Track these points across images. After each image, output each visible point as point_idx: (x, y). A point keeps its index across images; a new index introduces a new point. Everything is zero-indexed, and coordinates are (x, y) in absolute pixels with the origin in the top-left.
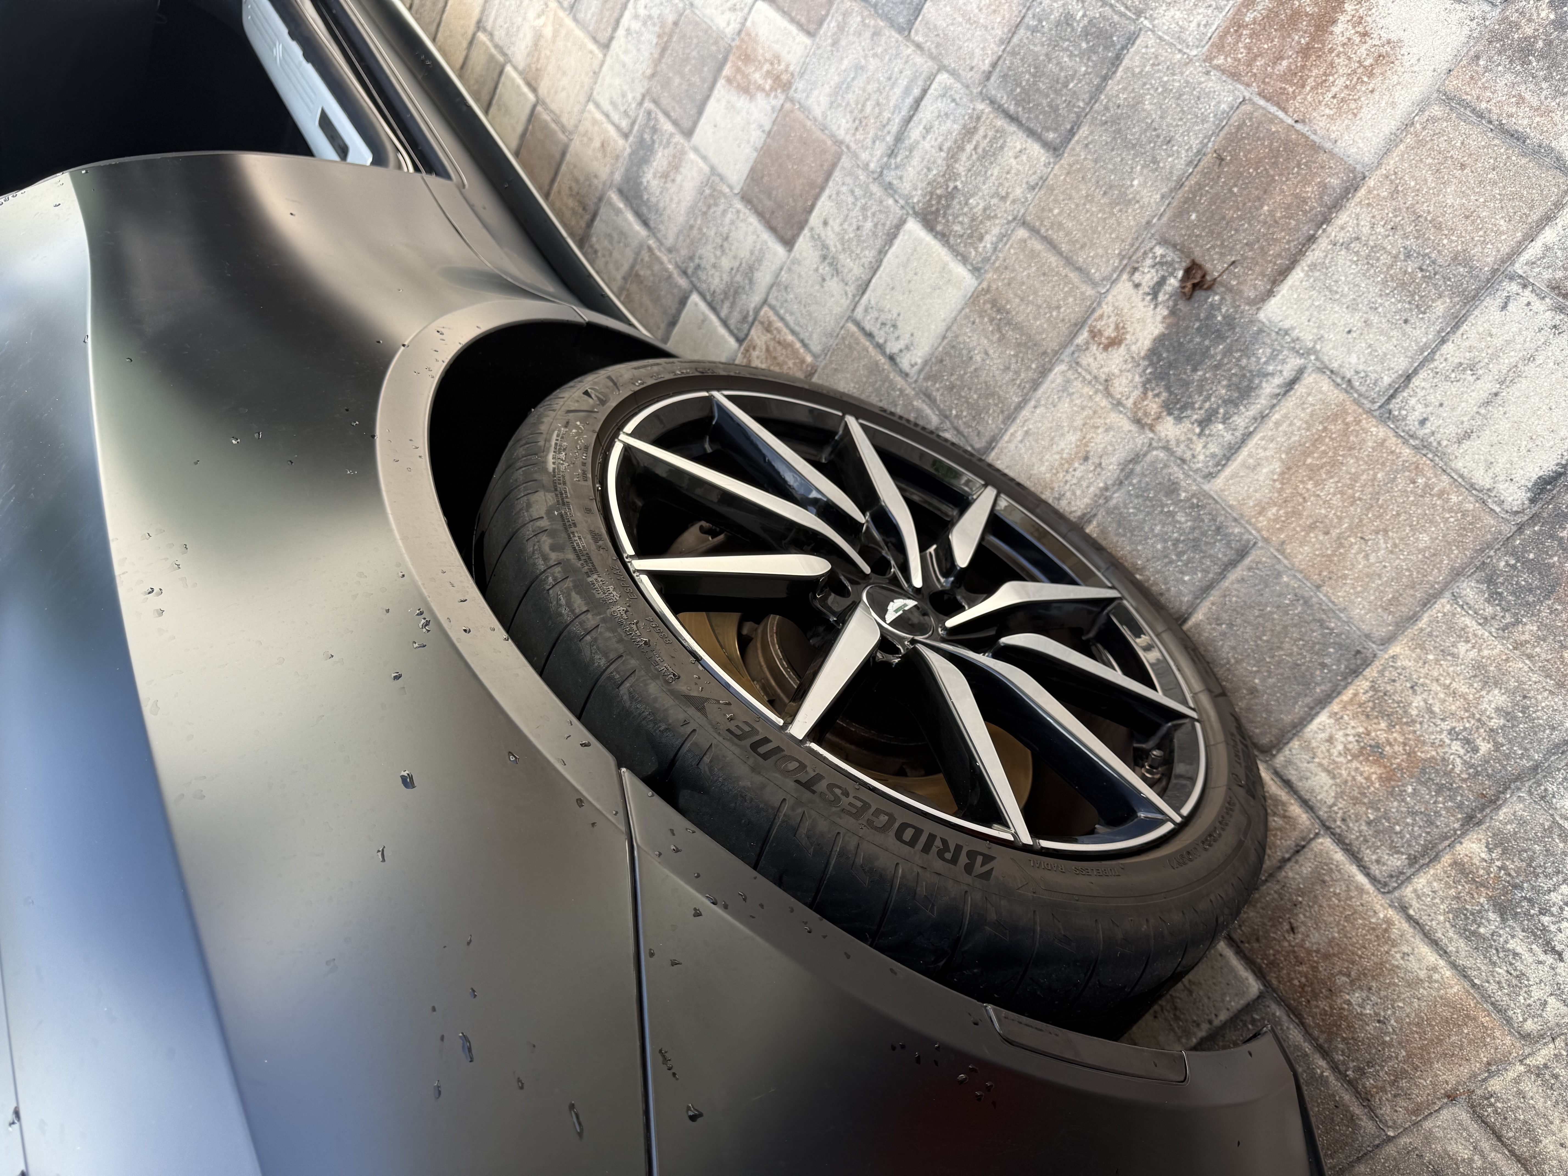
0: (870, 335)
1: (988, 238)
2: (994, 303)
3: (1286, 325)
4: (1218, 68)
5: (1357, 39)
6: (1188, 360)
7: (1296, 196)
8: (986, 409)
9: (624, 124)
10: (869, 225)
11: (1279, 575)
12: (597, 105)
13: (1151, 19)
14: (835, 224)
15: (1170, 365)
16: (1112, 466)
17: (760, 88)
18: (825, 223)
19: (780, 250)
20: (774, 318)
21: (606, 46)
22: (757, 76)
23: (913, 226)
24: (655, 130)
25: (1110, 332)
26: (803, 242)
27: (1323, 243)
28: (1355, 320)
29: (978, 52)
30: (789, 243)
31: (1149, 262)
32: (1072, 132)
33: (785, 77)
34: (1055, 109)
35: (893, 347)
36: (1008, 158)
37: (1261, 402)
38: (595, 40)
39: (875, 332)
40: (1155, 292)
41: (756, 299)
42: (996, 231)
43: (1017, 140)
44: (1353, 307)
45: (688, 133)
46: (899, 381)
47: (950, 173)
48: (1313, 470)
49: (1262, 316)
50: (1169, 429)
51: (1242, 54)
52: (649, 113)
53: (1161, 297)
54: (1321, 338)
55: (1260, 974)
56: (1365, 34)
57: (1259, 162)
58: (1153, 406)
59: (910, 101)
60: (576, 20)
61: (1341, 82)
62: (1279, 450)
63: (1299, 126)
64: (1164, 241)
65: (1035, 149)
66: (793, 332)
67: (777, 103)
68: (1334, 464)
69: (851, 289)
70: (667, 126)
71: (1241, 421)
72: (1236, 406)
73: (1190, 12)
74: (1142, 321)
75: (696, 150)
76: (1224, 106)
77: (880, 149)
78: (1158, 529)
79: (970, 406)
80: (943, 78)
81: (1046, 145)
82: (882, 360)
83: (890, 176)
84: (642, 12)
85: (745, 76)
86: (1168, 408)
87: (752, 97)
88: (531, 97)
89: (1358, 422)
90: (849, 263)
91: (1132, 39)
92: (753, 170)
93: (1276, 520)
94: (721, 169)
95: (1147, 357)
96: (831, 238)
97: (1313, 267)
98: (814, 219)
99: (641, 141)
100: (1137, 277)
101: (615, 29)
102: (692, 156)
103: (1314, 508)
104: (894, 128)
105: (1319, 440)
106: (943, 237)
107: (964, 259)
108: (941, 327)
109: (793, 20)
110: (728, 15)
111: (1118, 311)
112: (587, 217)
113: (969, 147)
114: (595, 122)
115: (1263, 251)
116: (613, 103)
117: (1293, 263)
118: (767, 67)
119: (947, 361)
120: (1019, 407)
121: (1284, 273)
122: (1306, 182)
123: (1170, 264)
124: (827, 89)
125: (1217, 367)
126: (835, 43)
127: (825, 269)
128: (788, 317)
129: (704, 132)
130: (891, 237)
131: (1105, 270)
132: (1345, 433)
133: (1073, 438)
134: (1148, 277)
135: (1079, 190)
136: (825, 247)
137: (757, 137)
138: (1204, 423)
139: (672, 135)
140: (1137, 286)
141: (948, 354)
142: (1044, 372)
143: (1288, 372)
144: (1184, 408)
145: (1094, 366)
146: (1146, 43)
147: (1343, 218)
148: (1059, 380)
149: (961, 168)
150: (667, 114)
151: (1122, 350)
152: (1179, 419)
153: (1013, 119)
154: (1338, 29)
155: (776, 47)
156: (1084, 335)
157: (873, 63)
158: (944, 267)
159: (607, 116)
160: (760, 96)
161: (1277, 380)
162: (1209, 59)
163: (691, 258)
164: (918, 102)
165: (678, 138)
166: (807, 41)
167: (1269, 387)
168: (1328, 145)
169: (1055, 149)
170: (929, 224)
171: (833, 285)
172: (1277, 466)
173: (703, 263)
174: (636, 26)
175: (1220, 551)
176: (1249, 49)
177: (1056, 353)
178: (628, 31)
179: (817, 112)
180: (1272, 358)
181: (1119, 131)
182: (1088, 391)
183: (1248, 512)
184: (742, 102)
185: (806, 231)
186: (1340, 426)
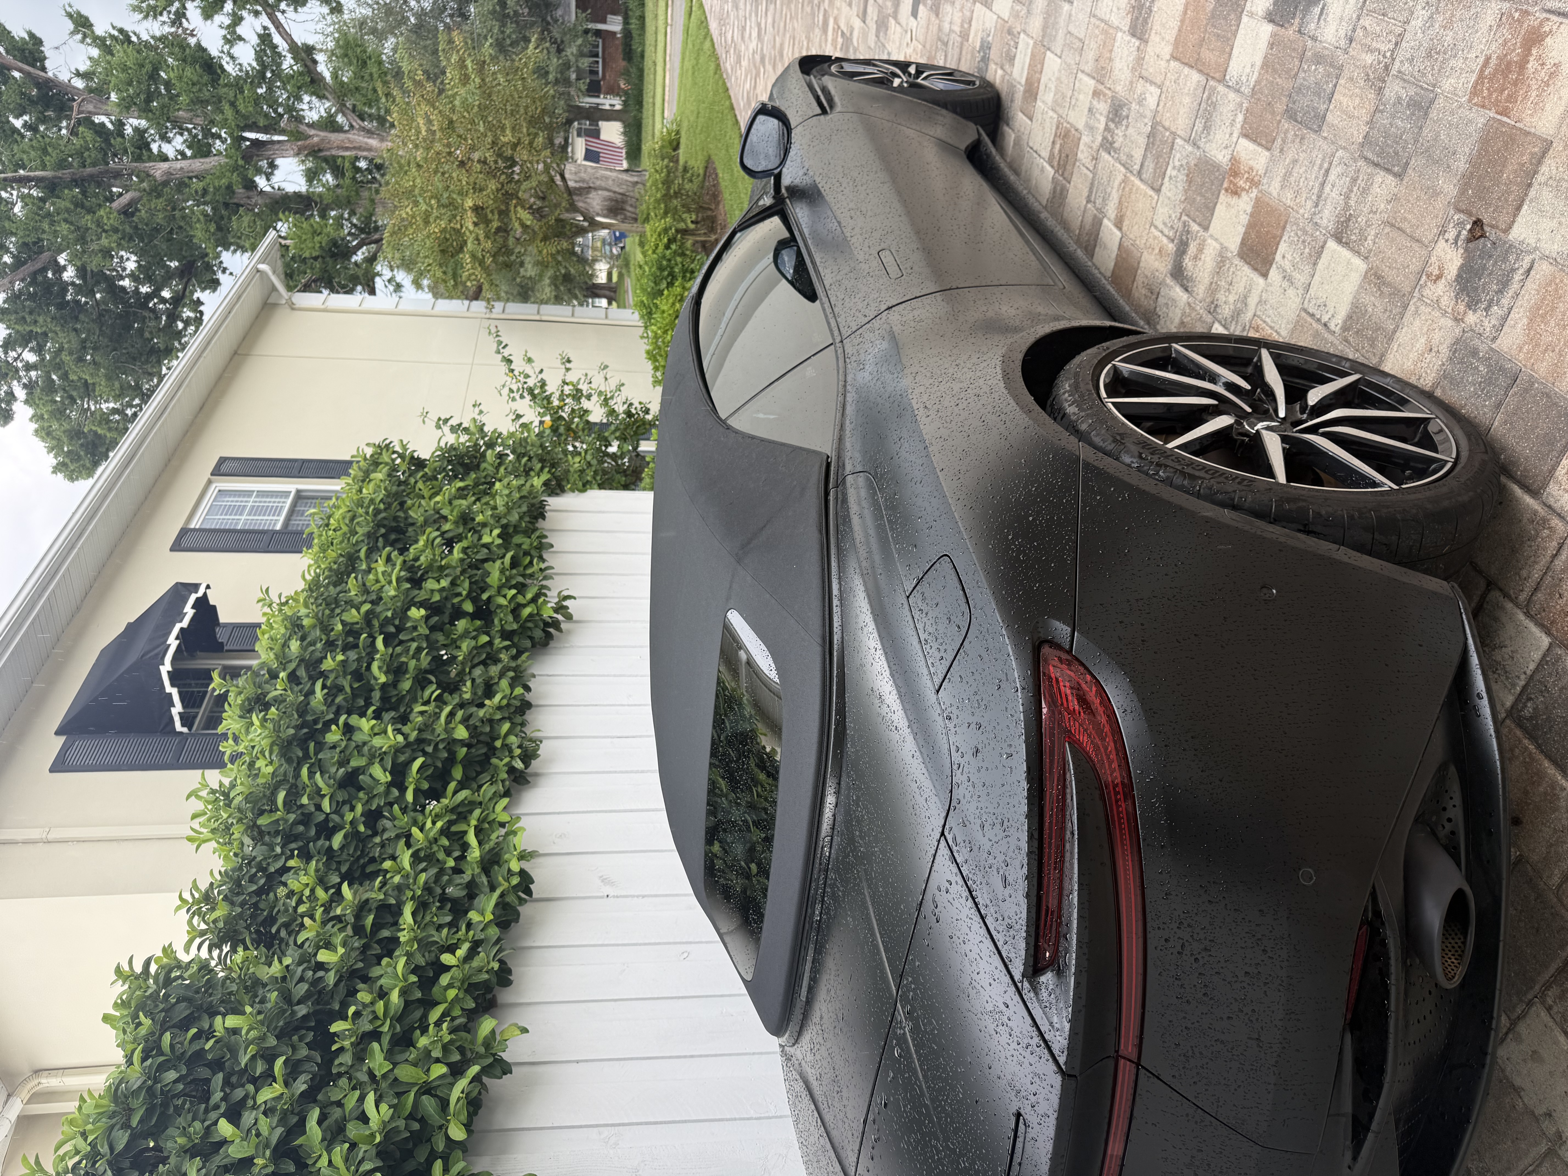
0: (1312, 315)
1: (1369, 238)
2: (1375, 274)
3: (1521, 239)
4: (1475, 104)
5: (1539, 68)
6: (1476, 274)
7: (1518, 164)
8: (1377, 338)
9: (1171, 234)
10: (1307, 250)
11: (1533, 384)
12: (1156, 227)
13: (1440, 87)
14: (1289, 256)
15: (1468, 281)
16: (1445, 351)
17: (1243, 189)
18: (1284, 257)
19: (1261, 281)
20: (1261, 323)
21: (1158, 191)
22: (1241, 183)
23: (1332, 244)
24: (1188, 232)
25: (1436, 272)
26: (1273, 273)
27: (1535, 186)
28: (1554, 224)
29: (1355, 133)
30: (1265, 275)
31: (1452, 225)
32: (1407, 164)
33: (1256, 179)
34: (1396, 153)
35: (1325, 319)
36: (1375, 189)
37: (1515, 286)
38: (1153, 188)
39: (1315, 312)
40: (1456, 242)
41: (1250, 315)
42: (1373, 233)
43: (1380, 177)
44: (1552, 217)
45: (1206, 228)
46: (1330, 338)
47: (1347, 207)
48: (1543, 317)
49: (1510, 237)
50: (1471, 318)
51: (1485, 94)
52: (1184, 223)
53: (1459, 243)
54: (1539, 240)
55: (1548, 633)
56: (1543, 64)
57: (1499, 150)
58: (1462, 307)
59: (1323, 171)
60: (1141, 180)
61: (1534, 94)
62: (1525, 312)
63: (1517, 125)
64: (1459, 210)
65: (1390, 178)
66: (1272, 328)
67: (1253, 195)
68: (1553, 309)
69: (1300, 292)
70: (1195, 227)
71: (1505, 302)
72: (1502, 293)
73: (1458, 78)
74: (1451, 260)
75: (1211, 236)
76: (1480, 125)
77: (1309, 204)
78: (1470, 379)
79: (1368, 339)
80: (1340, 153)
81: (1396, 175)
82: (1320, 327)
83: (1317, 219)
84: (1177, 164)
85: (1235, 185)
86: (1469, 306)
87: (1239, 196)
88: (1118, 234)
89: (1562, 281)
90: (1298, 276)
91: (1432, 102)
92: (1243, 239)
93: (1528, 350)
94: (1226, 244)
95: (1456, 280)
96: (1287, 265)
97: (1531, 201)
98: (1278, 257)
99: (1181, 241)
100: (1447, 236)
101: (1163, 179)
102: (1209, 241)
103: (1547, 339)
104: (1316, 191)
105: (1544, 299)
106: (1346, 245)
107: (1358, 253)
108: (1350, 297)
109: (1260, 144)
110: (1224, 152)
111: (1439, 259)
112: (1154, 297)
113: (1355, 189)
114: (1155, 238)
115: (1506, 200)
116: (1165, 224)
117: (1523, 201)
118: (1246, 176)
119: (1354, 318)
120: (1394, 332)
121: (1519, 208)
122: (1522, 155)
123: (1462, 223)
124: (1279, 179)
125: (1490, 274)
126: (1282, 151)
127: (1286, 284)
128: (1267, 320)
129: (1216, 225)
130: (1319, 254)
131: (1430, 237)
132: (1556, 290)
133: (1423, 340)
134: (1451, 234)
135: (1412, 195)
136: (1285, 271)
137: (1244, 219)
138: (1487, 309)
139: (1198, 232)
140: (1447, 241)
141: (1354, 312)
142: (1405, 307)
143: (1526, 264)
144: (1477, 303)
145: (1430, 293)
146: (1440, 102)
147: (1544, 169)
148: (1413, 309)
149: (1352, 203)
150: (1194, 221)
151: (1443, 280)
152: (1475, 311)
153: (1377, 165)
154: (1529, 66)
155: (1251, 163)
156: (1424, 277)
157: (1302, 155)
158: (1349, 263)
159: (1162, 232)
160: (1244, 194)
161: (1521, 271)
162: (1470, 101)
163: (1212, 303)
164: (1327, 171)
165: (1201, 233)
166: (1267, 154)
167: (1518, 277)
168: (1533, 130)
169: (1399, 176)
170: (1339, 240)
171: (1291, 292)
172: (1525, 321)
173: (1219, 303)
174: (1174, 173)
175: (1502, 381)
176: (1488, 89)
177: (1410, 293)
178: (1170, 178)
179: (1275, 194)
180: (1517, 259)
181: (1429, 156)
182: (1429, 309)
183: (1513, 352)
184: (1234, 200)
185: (1274, 266)
186: (1554, 286)
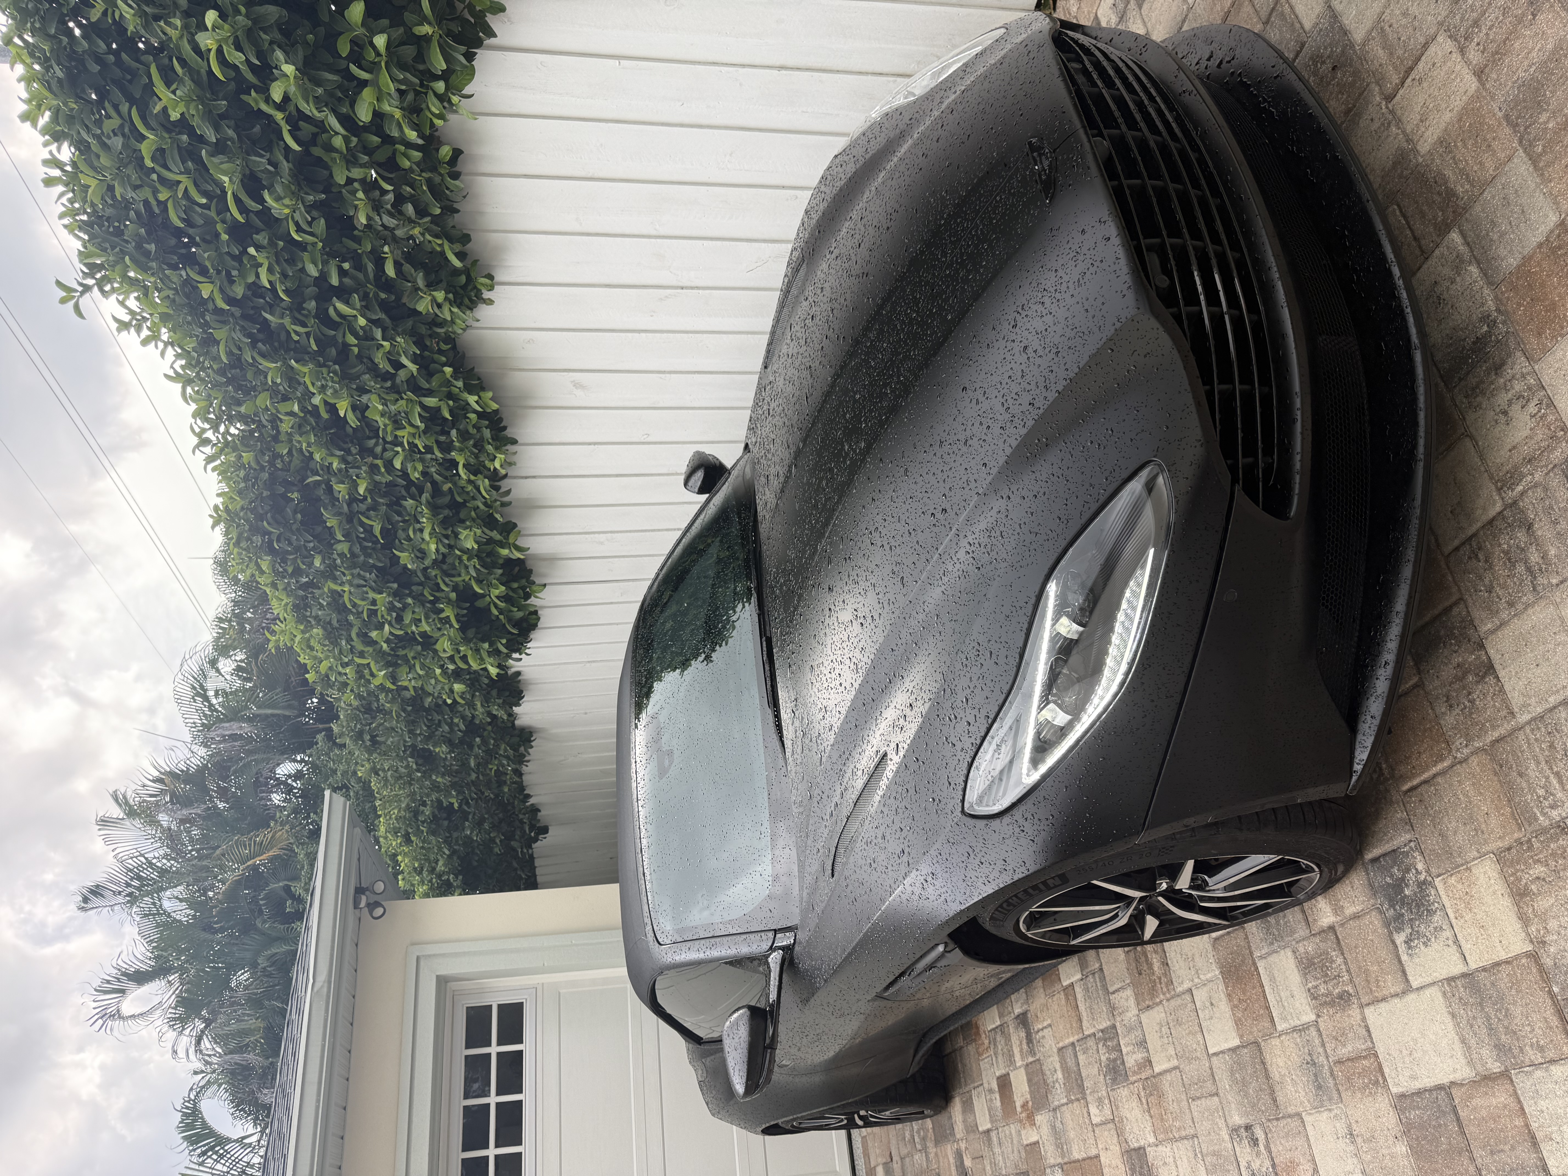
17: (1023, 1111)
22: (1025, 1114)
33: (1021, 1124)
67: (1018, 1114)
84: (1058, 1085)
85: (1027, 1109)
87: (1023, 1105)
101: (1060, 1063)
109: (1028, 1146)
110: (1040, 1122)
118: (1026, 1121)
126: (1020, 1153)
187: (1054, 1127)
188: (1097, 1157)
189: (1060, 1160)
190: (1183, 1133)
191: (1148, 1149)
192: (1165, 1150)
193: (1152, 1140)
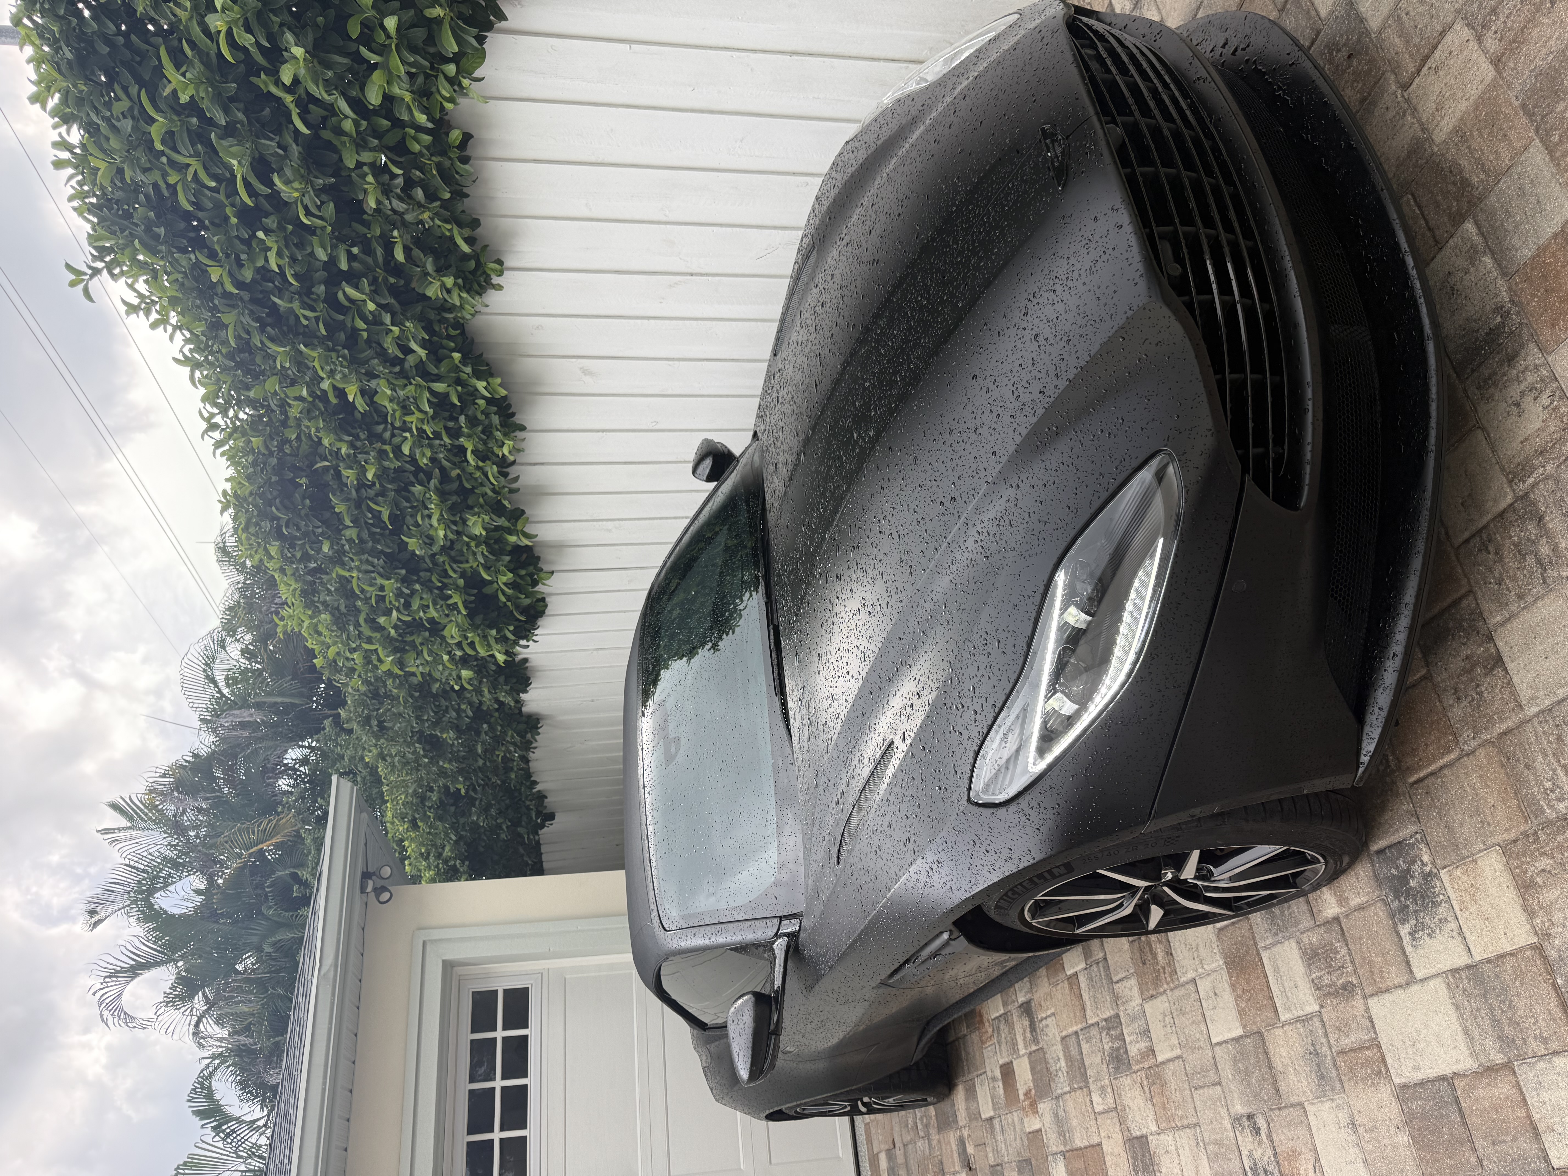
17: (1025, 1099)
22: (1028, 1101)
33: (1024, 1112)
67: (1021, 1099)
77: (1004, 1123)
85: (1030, 1097)
87: (1025, 1092)
101: (1063, 1051)
109: (1031, 1133)
110: (1042, 1110)
118: (1028, 1108)
124: (1016, 1124)
187: (1056, 1115)
188: (1100, 1145)
189: (1062, 1148)
190: (1186, 1122)
191: (1150, 1138)
192: (1167, 1139)
193: (1154, 1128)
